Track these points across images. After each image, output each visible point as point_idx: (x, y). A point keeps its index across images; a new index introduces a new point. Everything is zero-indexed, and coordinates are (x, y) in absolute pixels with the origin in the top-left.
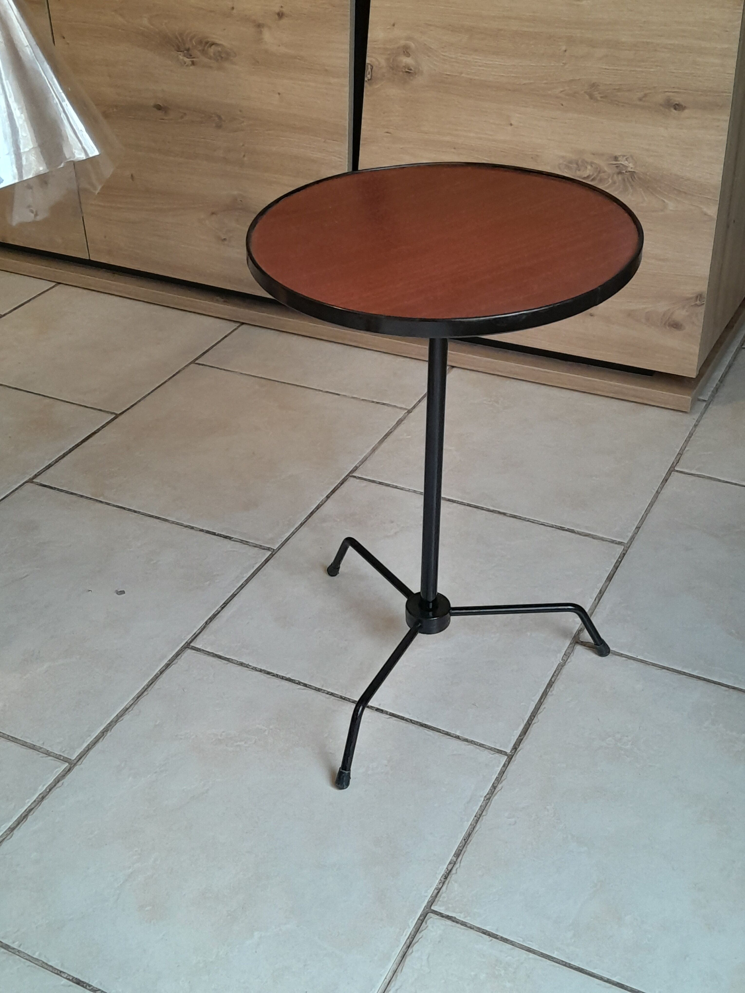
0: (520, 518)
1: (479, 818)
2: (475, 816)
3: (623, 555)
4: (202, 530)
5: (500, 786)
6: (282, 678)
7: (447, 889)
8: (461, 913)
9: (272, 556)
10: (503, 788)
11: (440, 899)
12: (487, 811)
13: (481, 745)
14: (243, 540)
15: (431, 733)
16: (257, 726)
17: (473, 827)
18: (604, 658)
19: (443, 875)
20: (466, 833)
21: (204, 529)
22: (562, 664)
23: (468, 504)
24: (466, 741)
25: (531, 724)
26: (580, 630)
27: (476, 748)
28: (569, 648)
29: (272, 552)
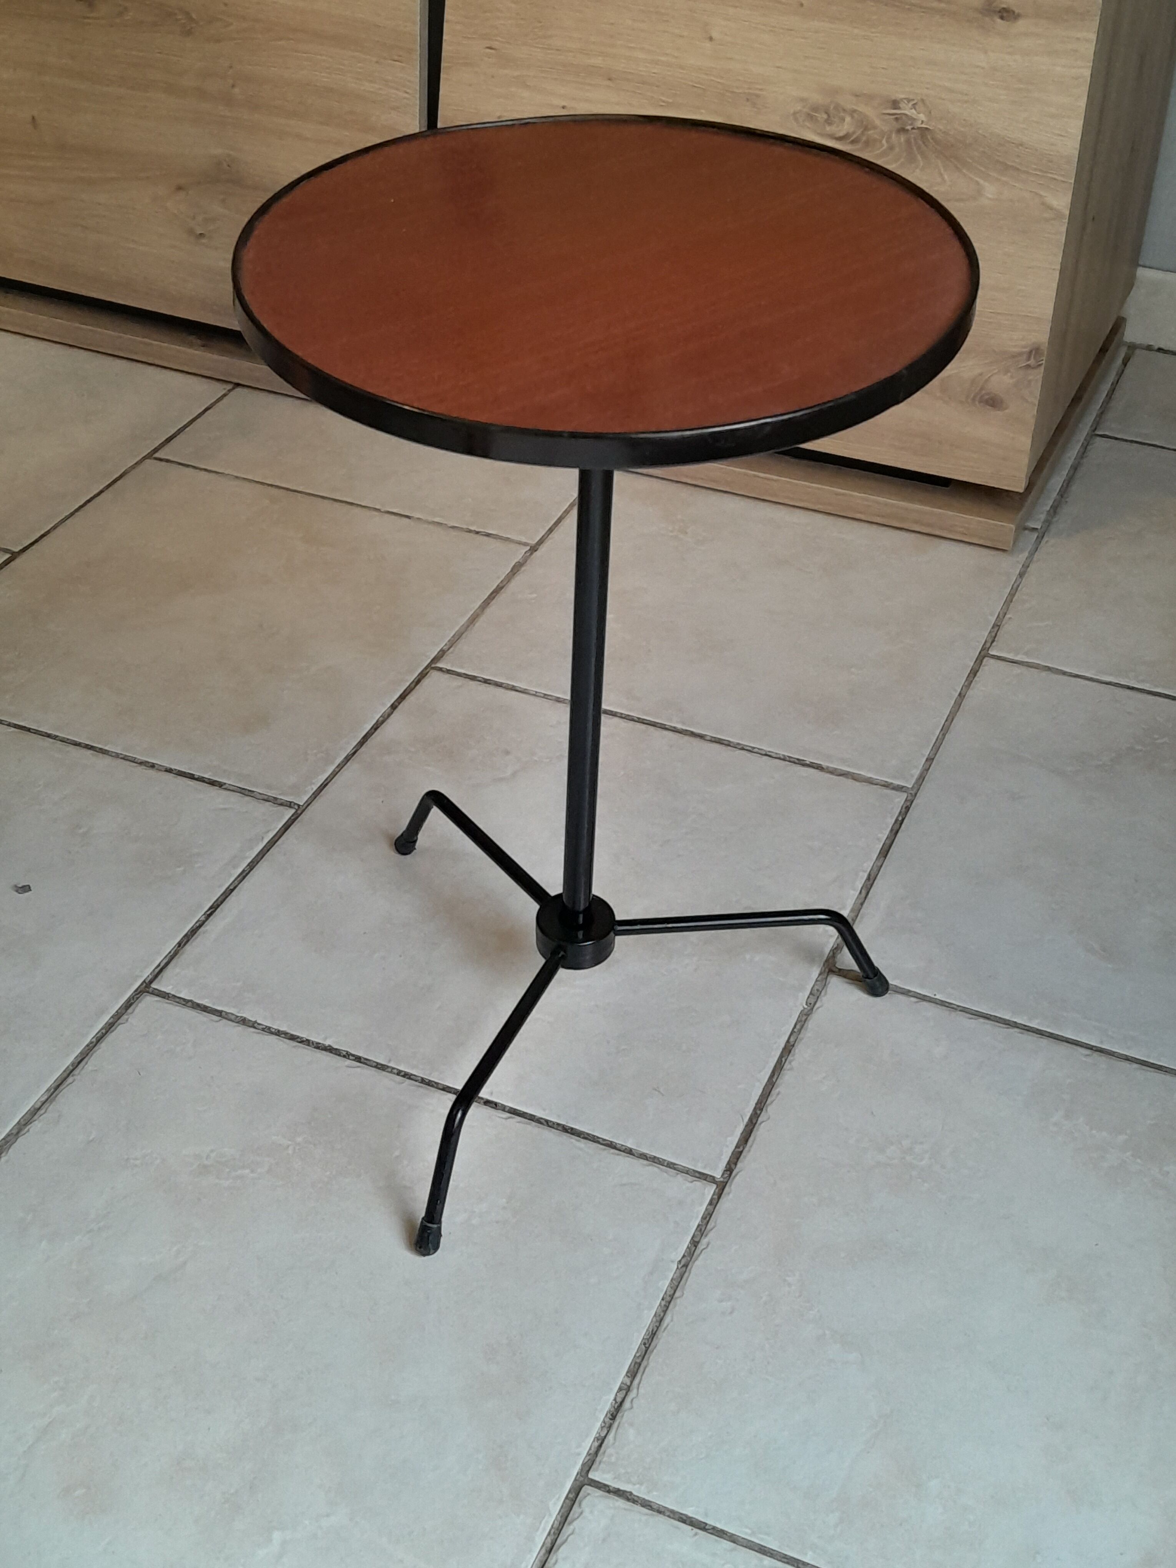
0: (728, 744)
1: (670, 1302)
2: (663, 1299)
3: (906, 809)
4: (170, 771)
5: (704, 1241)
6: (318, 1046)
7: (615, 1439)
8: (641, 1484)
9: (296, 817)
10: (710, 1246)
11: (605, 1459)
12: (683, 1289)
13: (671, 1165)
14: (245, 789)
15: (582, 1144)
16: (274, 1138)
17: (659, 1320)
18: (878, 999)
19: (607, 1412)
20: (647, 1330)
21: (172, 768)
22: (806, 1011)
24: (645, 1157)
25: (756, 1123)
26: (836, 948)
27: (661, 1170)
28: (819, 981)
29: (297, 810)
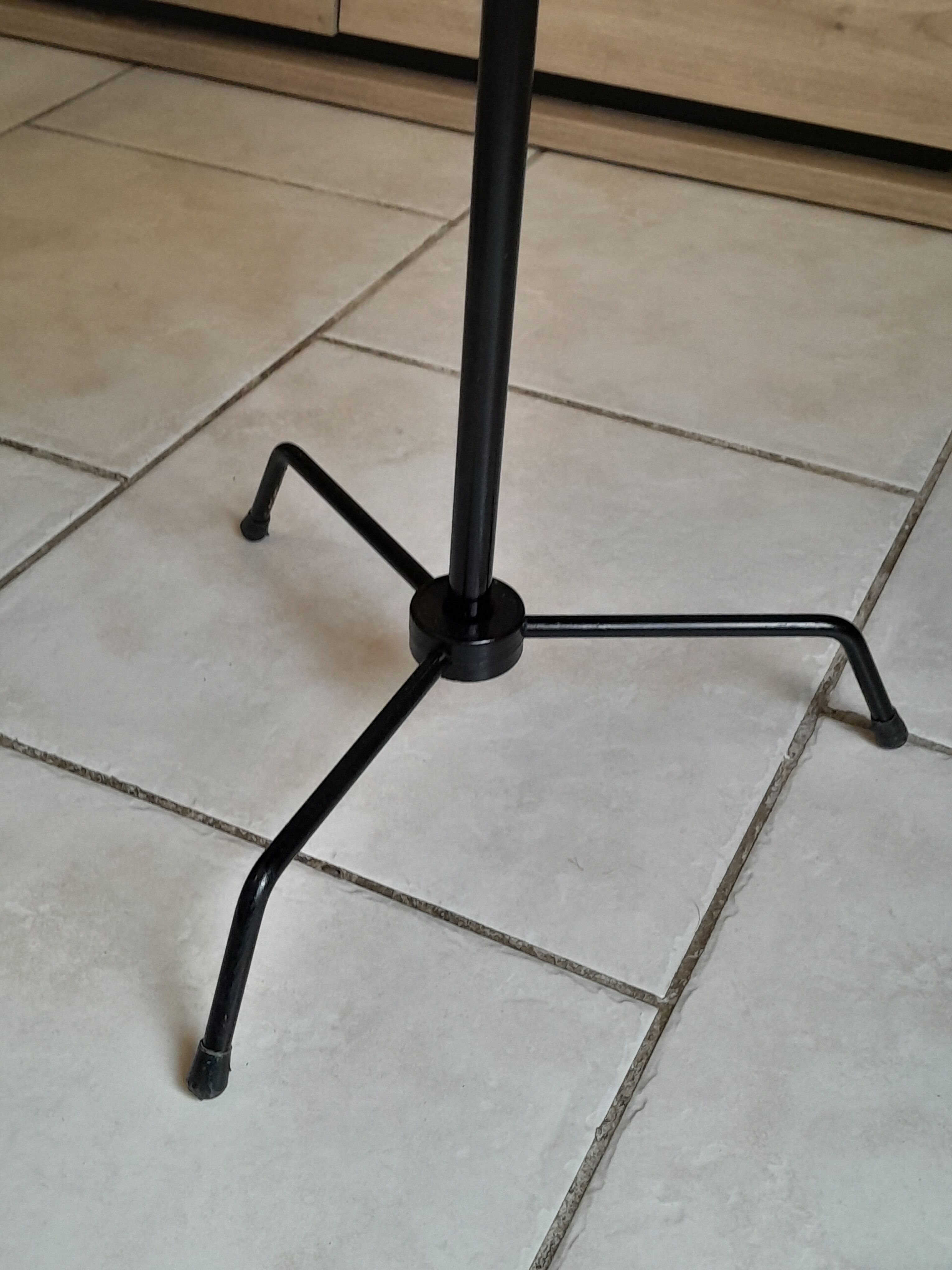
0: (681, 434)
1: (581, 1197)
2: (570, 1191)
3: (914, 518)
5: (638, 1098)
9: (119, 491)
10: (647, 1105)
12: (604, 1176)
13: (591, 975)
14: (60, 458)
16: (7, 904)
17: (564, 1225)
18: (891, 753)
22: (788, 763)
24: (552, 960)
25: (717, 919)
26: (827, 683)
27: (575, 981)
28: (805, 724)
29: (122, 484)
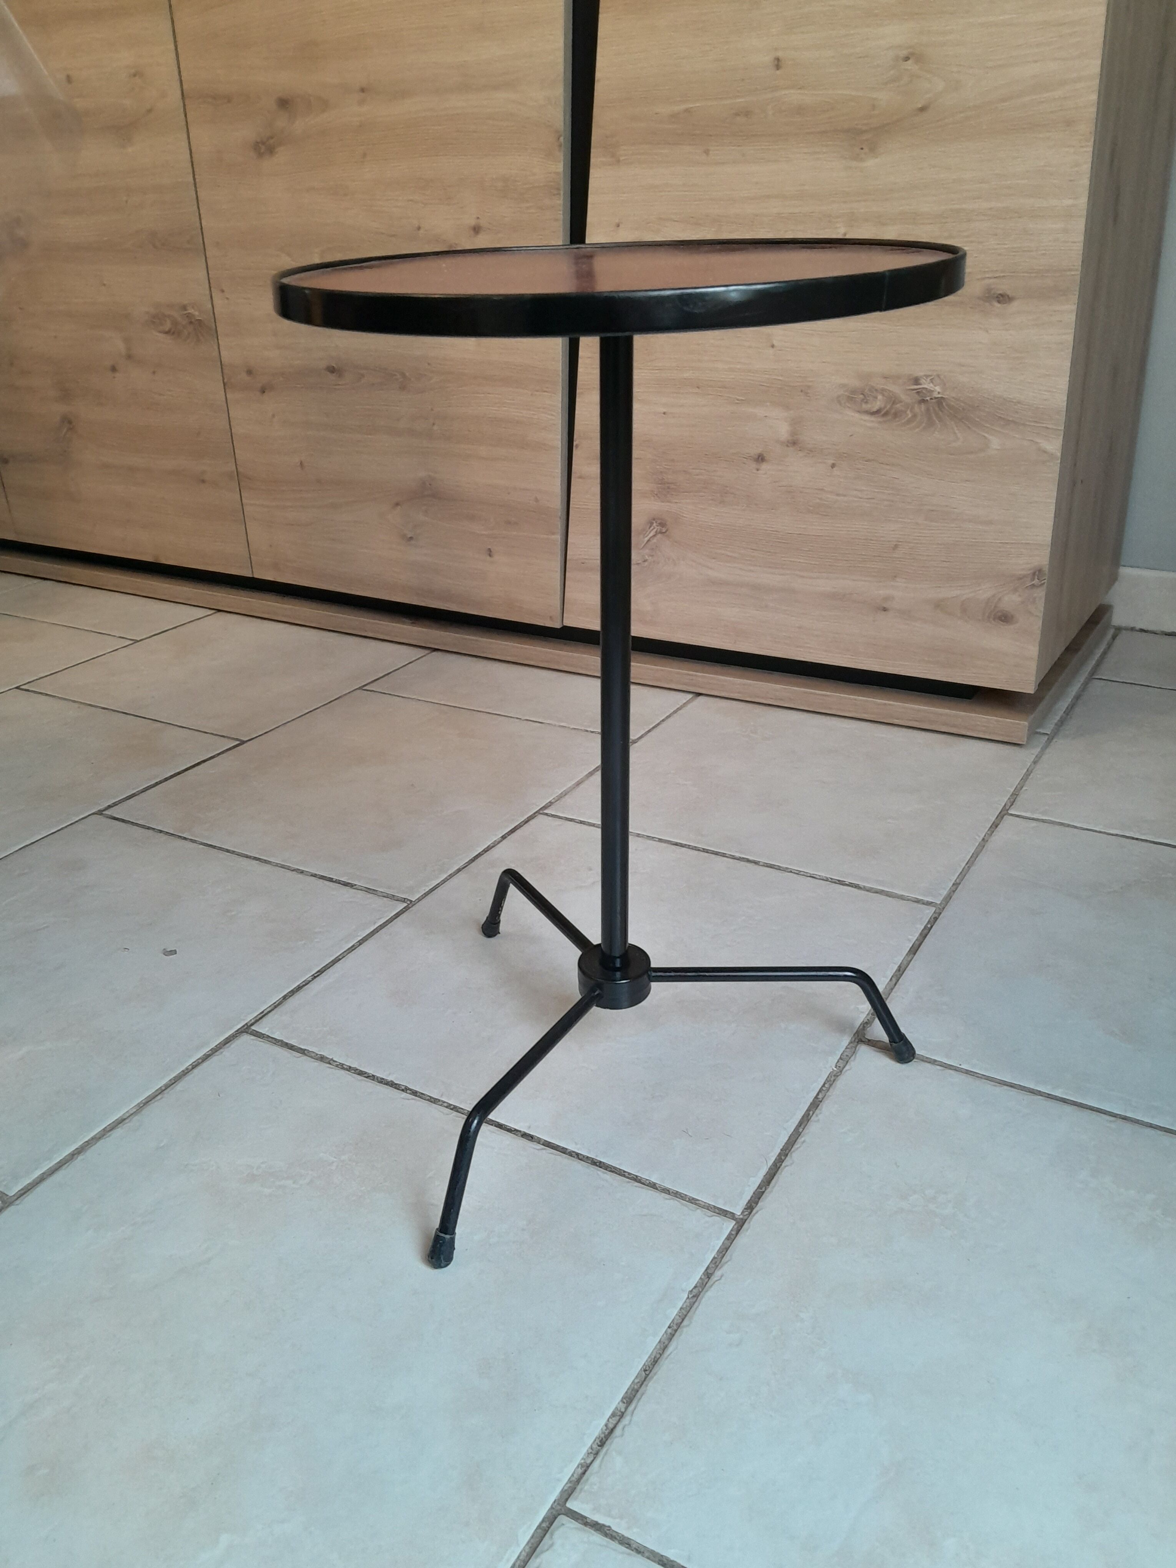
0: (779, 868)
1: (676, 1331)
2: (669, 1327)
3: (934, 920)
4: (314, 875)
5: (718, 1273)
6: (382, 1081)
7: (600, 1466)
8: (621, 1517)
9: (406, 909)
10: (723, 1278)
11: (586, 1488)
12: (691, 1318)
13: (693, 1201)
14: (369, 889)
15: (608, 1176)
16: (322, 1155)
17: (663, 1347)
18: (904, 1066)
19: (596, 1438)
20: (649, 1357)
21: (317, 873)
22: (835, 1072)
23: (704, 849)
24: (667, 1192)
25: (779, 1167)
26: (866, 1022)
27: (682, 1204)
28: (848, 1048)
29: (409, 904)
